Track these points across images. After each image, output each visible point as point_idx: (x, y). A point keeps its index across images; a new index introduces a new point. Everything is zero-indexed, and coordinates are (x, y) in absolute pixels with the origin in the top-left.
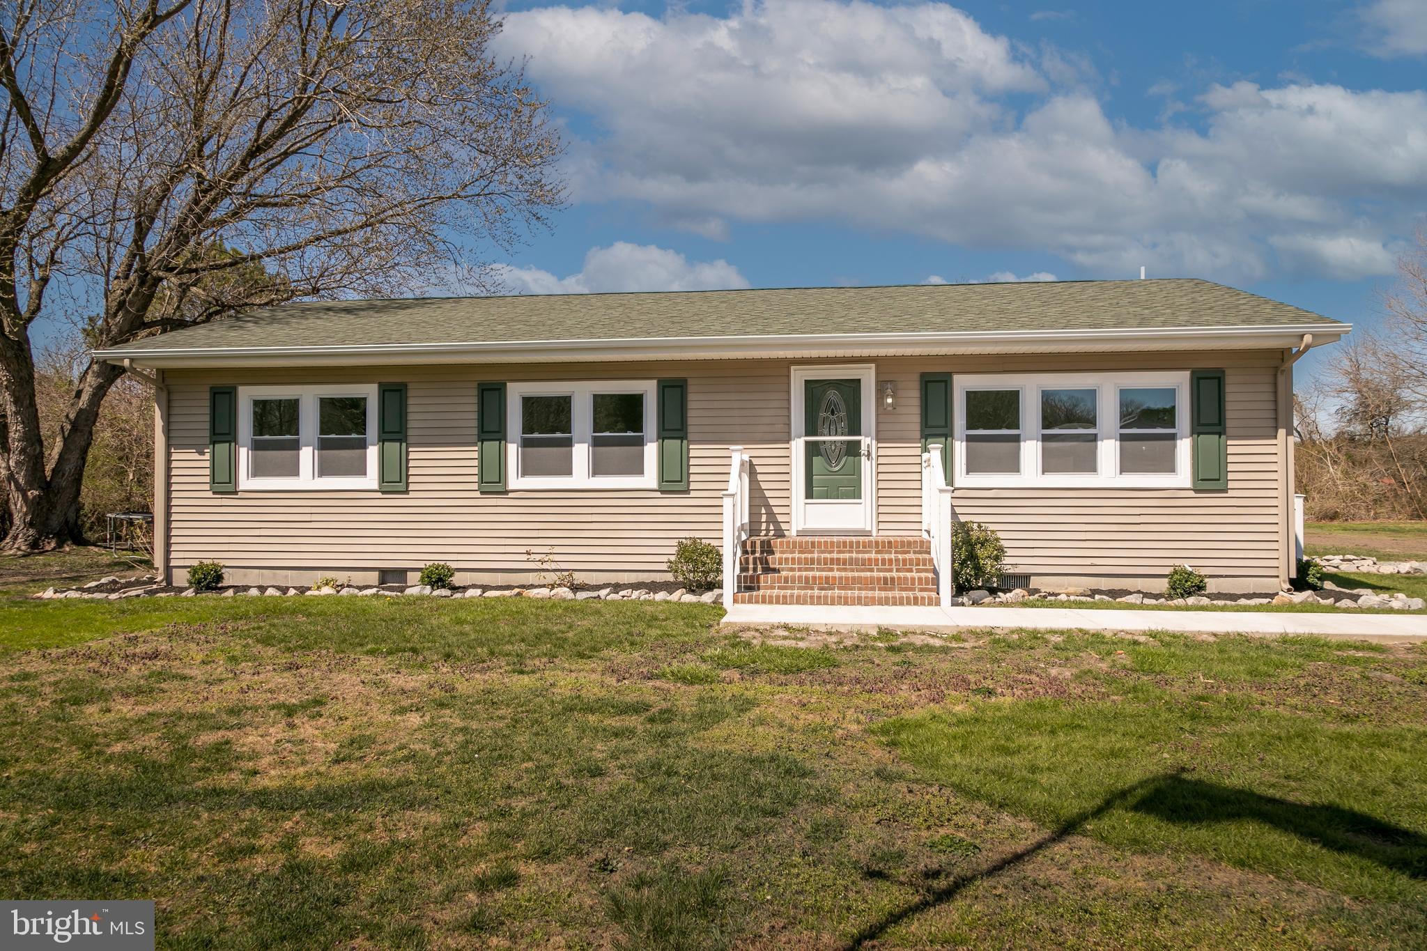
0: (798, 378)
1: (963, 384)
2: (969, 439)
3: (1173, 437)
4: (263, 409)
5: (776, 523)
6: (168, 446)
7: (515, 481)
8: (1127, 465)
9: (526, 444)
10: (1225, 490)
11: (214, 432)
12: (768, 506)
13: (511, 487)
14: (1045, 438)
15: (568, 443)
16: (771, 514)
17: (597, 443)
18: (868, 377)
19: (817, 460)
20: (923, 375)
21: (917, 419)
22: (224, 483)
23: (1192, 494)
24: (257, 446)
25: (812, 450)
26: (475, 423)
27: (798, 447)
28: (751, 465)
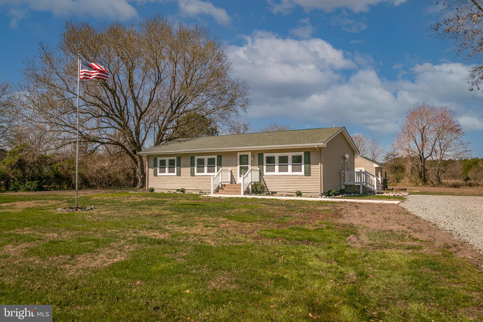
0: (239, 154)
1: (265, 155)
2: (267, 165)
3: (301, 165)
4: (161, 161)
5: (235, 182)
6: (148, 168)
7: (196, 174)
8: (293, 171)
9: (198, 167)
10: (310, 175)
11: (154, 166)
12: (234, 179)
13: (195, 175)
14: (279, 165)
15: (204, 167)
16: (234, 180)
17: (208, 167)
18: (250, 154)
19: (242, 170)
20: (259, 154)
21: (258, 162)
22: (155, 174)
23: (304, 176)
24: (160, 168)
25: (241, 168)
26: (190, 164)
27: (238, 167)
28: (231, 171)
